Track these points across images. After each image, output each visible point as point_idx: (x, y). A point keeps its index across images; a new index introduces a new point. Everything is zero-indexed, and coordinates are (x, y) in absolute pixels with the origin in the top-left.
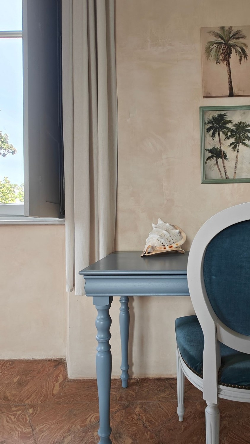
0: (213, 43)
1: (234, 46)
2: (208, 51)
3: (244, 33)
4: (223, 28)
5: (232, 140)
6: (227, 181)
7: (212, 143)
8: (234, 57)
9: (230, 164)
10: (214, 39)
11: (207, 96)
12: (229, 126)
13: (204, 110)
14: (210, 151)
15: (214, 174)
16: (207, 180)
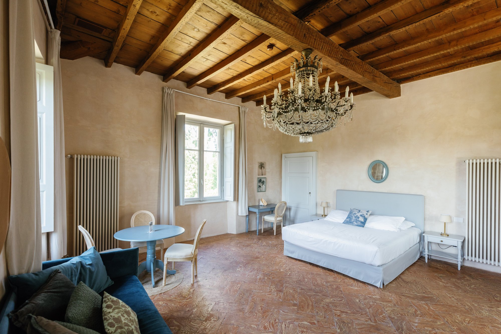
0: (260, 165)
1: (263, 166)
2: (259, 167)
3: (264, 164)
4: (261, 163)
5: (262, 184)
6: (261, 191)
7: (259, 184)
8: (263, 168)
9: (261, 188)
10: (260, 164)
11: (259, 175)
12: (262, 181)
13: (259, 178)
14: (259, 186)
15: (259, 190)
16: (258, 192)
